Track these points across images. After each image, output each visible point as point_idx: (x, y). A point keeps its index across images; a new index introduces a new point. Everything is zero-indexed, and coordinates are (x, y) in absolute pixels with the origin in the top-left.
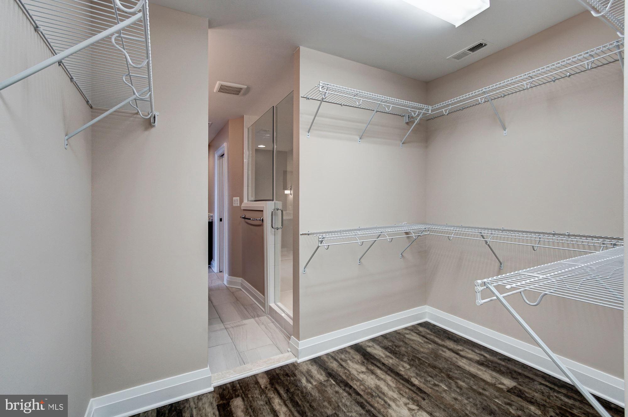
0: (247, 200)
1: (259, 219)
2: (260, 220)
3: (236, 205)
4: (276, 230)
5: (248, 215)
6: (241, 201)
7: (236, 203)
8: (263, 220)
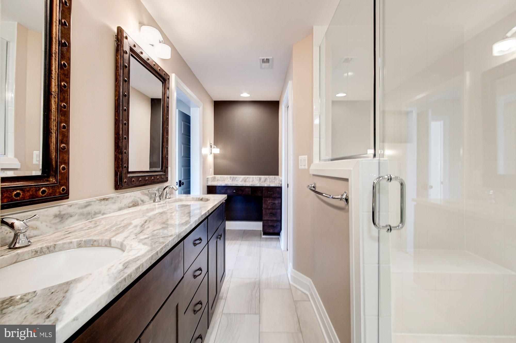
0: (319, 159)
1: (339, 197)
2: (341, 199)
3: (303, 167)
4: (384, 232)
5: (321, 185)
6: (310, 161)
7: (303, 165)
8: (347, 200)
